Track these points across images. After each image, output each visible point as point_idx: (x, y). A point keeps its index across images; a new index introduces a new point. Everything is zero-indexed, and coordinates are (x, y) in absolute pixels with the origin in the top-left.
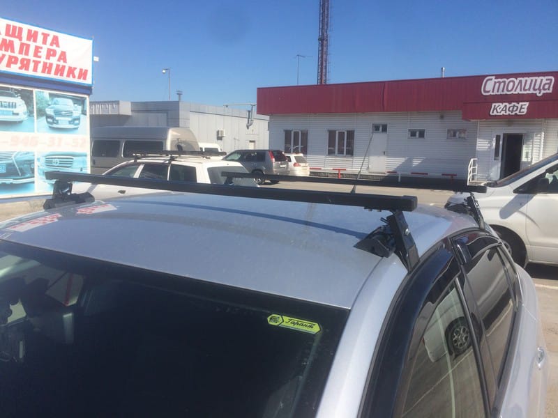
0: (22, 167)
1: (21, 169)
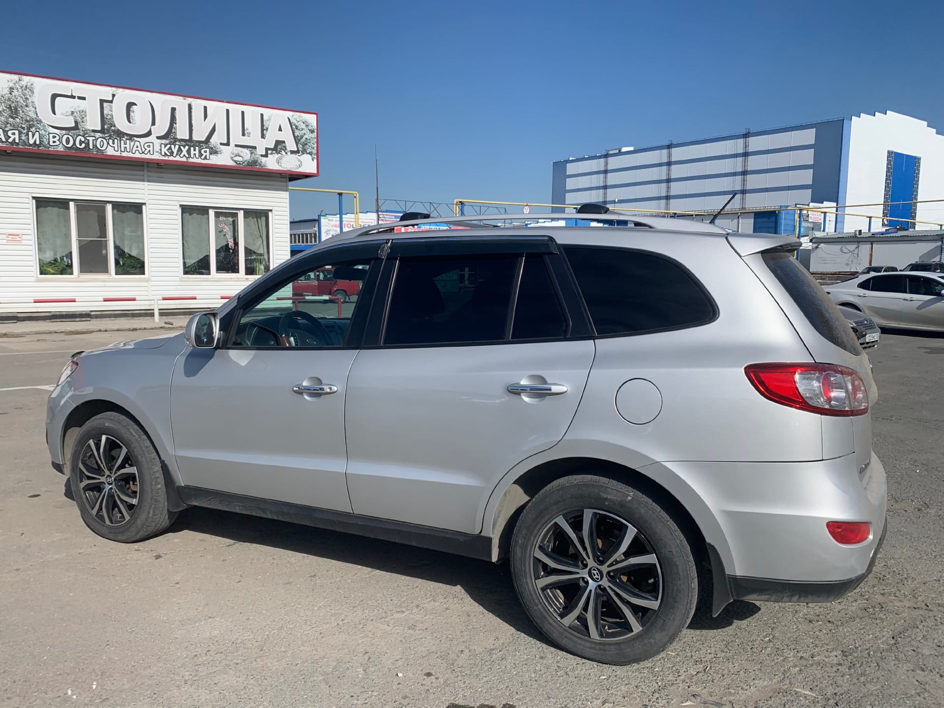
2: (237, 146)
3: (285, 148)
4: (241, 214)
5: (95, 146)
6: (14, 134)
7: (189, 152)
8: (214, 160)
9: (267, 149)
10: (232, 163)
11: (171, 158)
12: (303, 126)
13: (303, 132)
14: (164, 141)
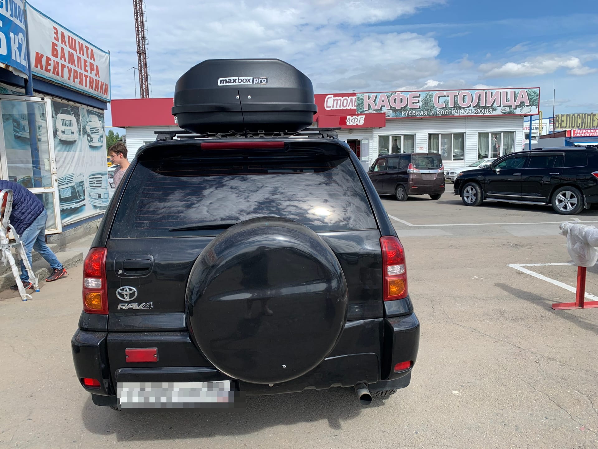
0: (79, 189)
1: (78, 191)
2: (504, 106)
3: (524, 105)
4: (502, 134)
5: (451, 113)
6: (426, 112)
7: (485, 110)
8: (495, 113)
9: (516, 106)
10: (501, 114)
11: (478, 114)
12: (533, 94)
13: (533, 96)
14: (475, 108)
